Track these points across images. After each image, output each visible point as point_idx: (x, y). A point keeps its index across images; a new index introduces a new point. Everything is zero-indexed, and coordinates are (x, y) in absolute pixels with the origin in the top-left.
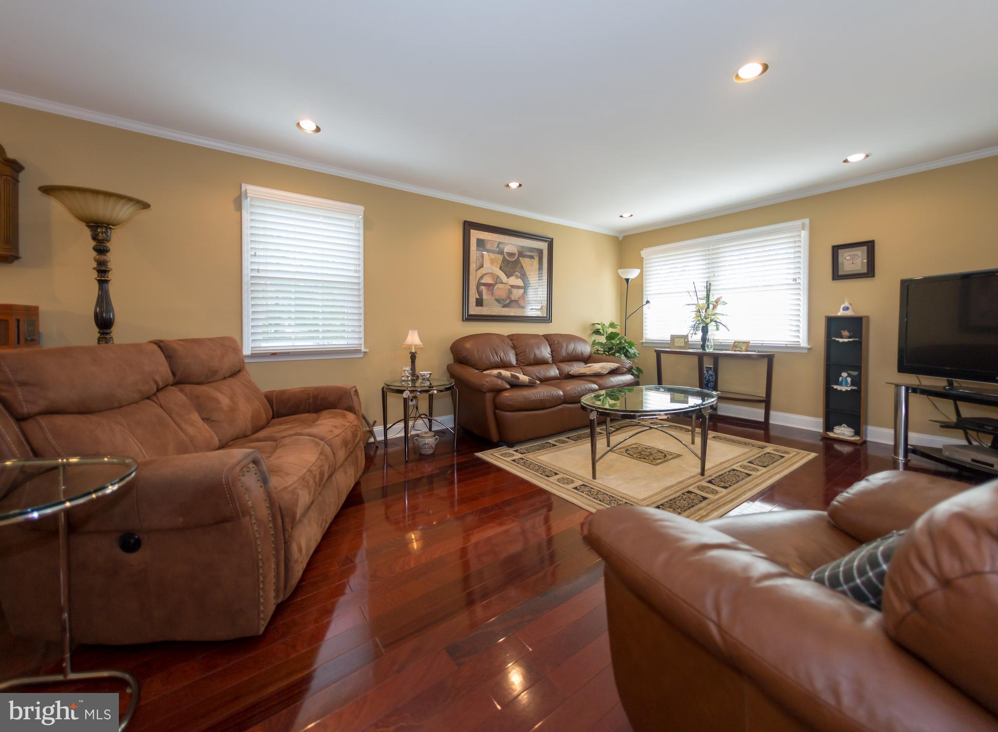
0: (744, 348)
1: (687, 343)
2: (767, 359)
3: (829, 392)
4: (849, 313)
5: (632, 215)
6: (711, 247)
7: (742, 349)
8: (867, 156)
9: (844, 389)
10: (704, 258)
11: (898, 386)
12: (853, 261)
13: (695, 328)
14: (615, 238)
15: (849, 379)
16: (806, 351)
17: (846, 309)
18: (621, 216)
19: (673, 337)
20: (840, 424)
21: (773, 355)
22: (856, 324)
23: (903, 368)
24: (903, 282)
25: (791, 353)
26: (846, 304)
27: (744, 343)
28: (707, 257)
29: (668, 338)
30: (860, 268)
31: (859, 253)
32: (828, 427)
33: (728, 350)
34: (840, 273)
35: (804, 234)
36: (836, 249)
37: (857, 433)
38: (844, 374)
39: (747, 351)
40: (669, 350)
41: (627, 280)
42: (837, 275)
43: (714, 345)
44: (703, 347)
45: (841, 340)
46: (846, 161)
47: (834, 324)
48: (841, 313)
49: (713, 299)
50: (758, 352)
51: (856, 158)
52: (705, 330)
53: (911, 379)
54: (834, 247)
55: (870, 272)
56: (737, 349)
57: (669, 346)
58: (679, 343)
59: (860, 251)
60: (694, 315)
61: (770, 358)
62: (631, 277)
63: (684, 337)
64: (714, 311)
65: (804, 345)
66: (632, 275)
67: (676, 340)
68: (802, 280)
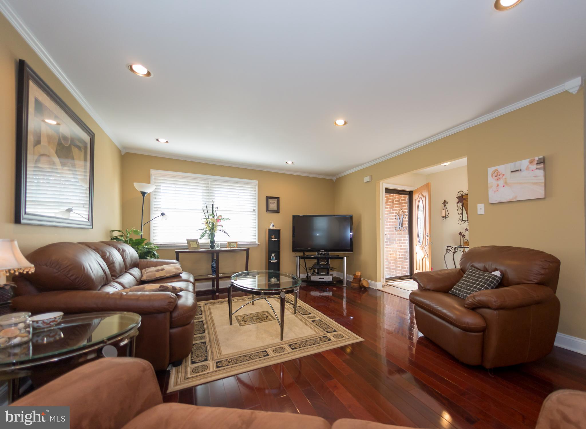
0: (236, 246)
1: (198, 244)
2: (246, 251)
4: (274, 228)
5: (167, 142)
6: (209, 183)
7: (234, 246)
8: (293, 163)
10: (206, 188)
11: (297, 257)
12: (273, 206)
14: (120, 151)
15: (275, 257)
16: (257, 246)
17: (273, 226)
18: (157, 140)
19: (189, 241)
20: (273, 277)
21: (249, 249)
22: (275, 233)
23: (294, 250)
24: (293, 216)
25: (253, 246)
26: (273, 224)
27: (234, 243)
28: (207, 189)
29: (185, 242)
30: (275, 208)
32: (269, 279)
33: (226, 248)
35: (257, 188)
36: (268, 198)
38: (273, 255)
39: (238, 247)
40: (188, 250)
41: (143, 193)
42: (268, 210)
43: (220, 245)
44: (212, 246)
45: (273, 239)
46: (287, 163)
47: (271, 233)
48: (271, 227)
49: (216, 216)
50: (243, 247)
52: (212, 236)
55: (278, 211)
56: (232, 247)
57: (187, 248)
58: (194, 245)
59: (275, 201)
60: (204, 226)
61: (247, 251)
62: (148, 191)
63: (196, 241)
64: (219, 223)
65: (257, 243)
66: (149, 189)
67: (191, 243)
68: (256, 211)
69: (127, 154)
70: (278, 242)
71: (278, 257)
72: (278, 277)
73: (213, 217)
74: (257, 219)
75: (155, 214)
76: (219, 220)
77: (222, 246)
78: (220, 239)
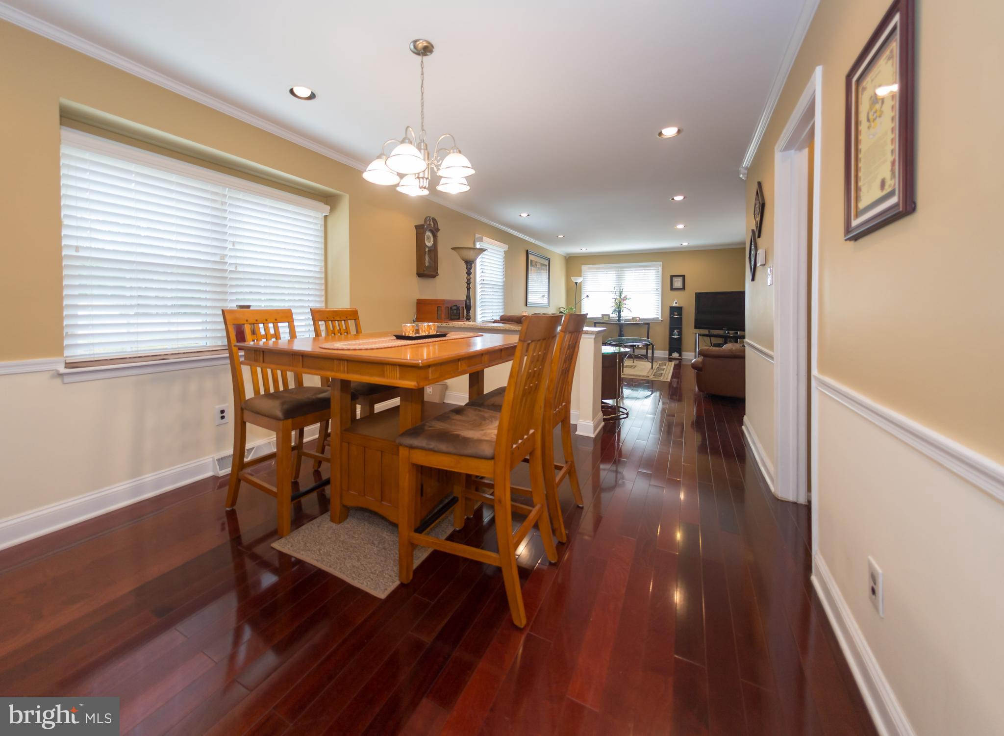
0: (637, 320)
1: (609, 318)
3: (671, 339)
4: (677, 305)
9: (676, 337)
11: (696, 334)
12: (678, 283)
13: (614, 311)
14: (565, 257)
15: (677, 333)
16: (660, 322)
17: (676, 303)
19: (603, 315)
20: (674, 352)
21: (649, 324)
22: (679, 310)
23: (696, 327)
24: (696, 293)
25: (655, 322)
26: (676, 301)
27: (637, 318)
29: (600, 315)
30: (680, 286)
31: (680, 280)
32: (670, 354)
33: (631, 322)
34: (673, 288)
35: (660, 268)
36: (672, 277)
37: (680, 355)
38: (675, 331)
39: (640, 322)
40: (603, 321)
41: (576, 283)
42: (672, 289)
44: (619, 320)
45: (675, 316)
47: (673, 310)
48: (674, 305)
49: (623, 296)
50: (644, 322)
51: (685, 244)
52: (619, 312)
53: (698, 331)
54: (671, 276)
55: (683, 288)
56: (635, 321)
58: (606, 319)
59: (680, 279)
60: (613, 304)
61: (648, 324)
62: (579, 281)
63: (609, 315)
64: (624, 302)
65: (660, 318)
66: (579, 280)
67: (604, 317)
68: (660, 290)
69: (570, 257)
70: (680, 319)
71: (680, 333)
72: (680, 352)
73: (620, 297)
74: (660, 297)
75: (584, 296)
76: (625, 298)
77: (626, 320)
78: (626, 315)
